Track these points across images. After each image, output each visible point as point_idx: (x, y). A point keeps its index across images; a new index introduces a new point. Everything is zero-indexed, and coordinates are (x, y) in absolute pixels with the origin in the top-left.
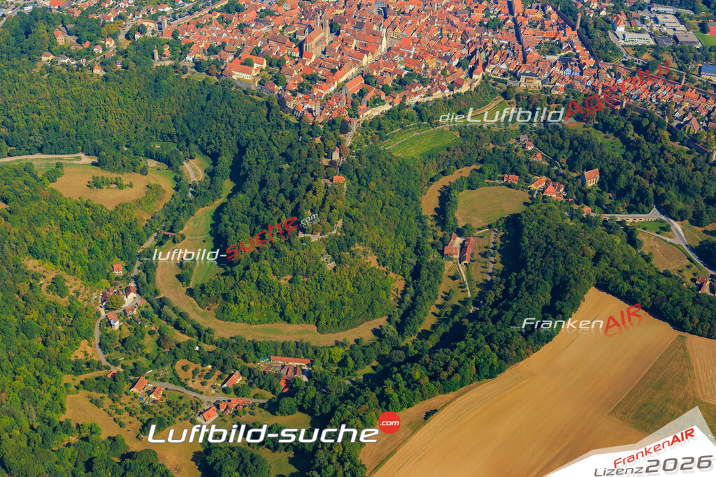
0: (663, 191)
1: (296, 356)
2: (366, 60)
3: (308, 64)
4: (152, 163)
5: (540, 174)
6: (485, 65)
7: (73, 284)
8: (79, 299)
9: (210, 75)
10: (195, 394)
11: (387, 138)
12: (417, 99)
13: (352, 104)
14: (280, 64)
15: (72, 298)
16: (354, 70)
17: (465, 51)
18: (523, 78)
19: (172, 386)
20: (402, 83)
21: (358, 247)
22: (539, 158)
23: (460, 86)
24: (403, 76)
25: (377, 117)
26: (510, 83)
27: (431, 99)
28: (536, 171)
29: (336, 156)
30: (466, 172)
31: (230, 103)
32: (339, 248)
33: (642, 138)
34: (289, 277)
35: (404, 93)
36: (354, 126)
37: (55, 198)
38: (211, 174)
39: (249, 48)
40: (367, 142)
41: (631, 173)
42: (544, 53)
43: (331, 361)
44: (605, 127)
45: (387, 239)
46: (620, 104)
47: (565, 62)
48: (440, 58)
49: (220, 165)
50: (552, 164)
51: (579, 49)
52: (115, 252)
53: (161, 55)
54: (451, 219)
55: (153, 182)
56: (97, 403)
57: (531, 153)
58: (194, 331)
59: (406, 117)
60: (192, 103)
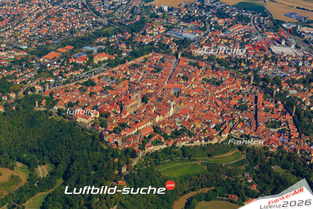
3: (123, 117)
5: (252, 197)
6: (231, 130)
9: (65, 118)
11: (160, 164)
12: (184, 143)
13: (143, 142)
14: (107, 115)
16: (149, 124)
17: (221, 121)
18: (252, 140)
20: (177, 134)
22: (254, 188)
23: (212, 139)
24: (178, 130)
25: (156, 151)
27: (193, 145)
28: (250, 194)
30: (206, 190)
31: (72, 135)
35: (175, 140)
38: (52, 174)
40: (146, 165)
42: (269, 127)
47: (281, 132)
49: (58, 169)
51: (291, 127)
53: (40, 104)
55: (15, 174)
57: (250, 184)
59: (175, 154)
60: (51, 133)
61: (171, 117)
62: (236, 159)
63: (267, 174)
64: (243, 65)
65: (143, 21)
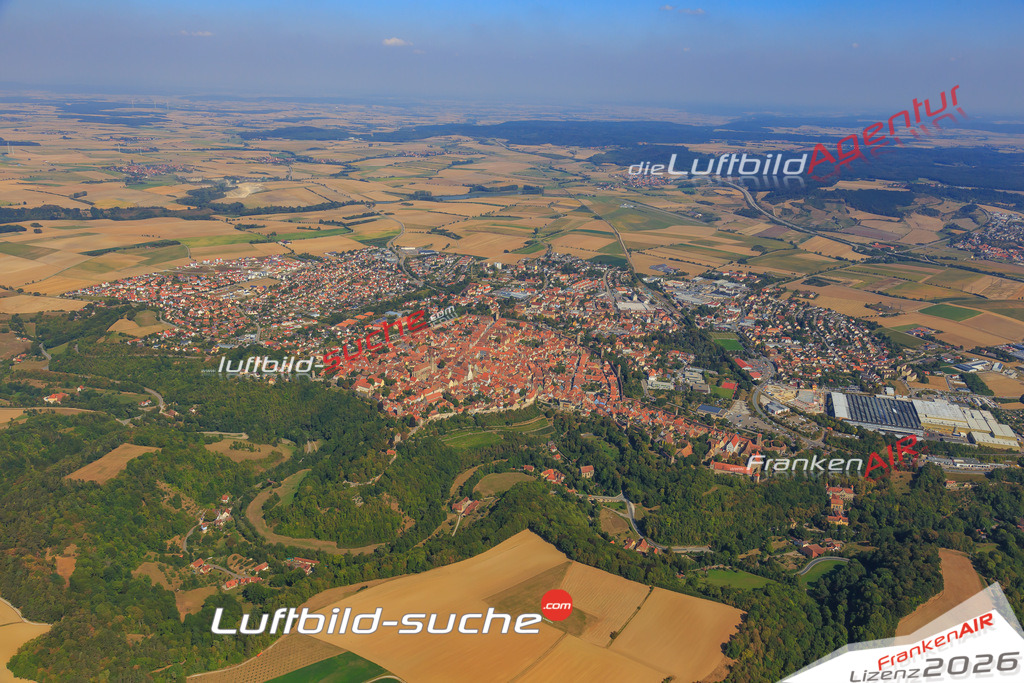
0: (628, 481)
1: (312, 559)
2: (452, 384)
7: (187, 502)
8: (188, 512)
9: (344, 388)
11: (445, 433)
13: (427, 409)
14: (393, 383)
15: (183, 510)
19: (219, 567)
20: (470, 400)
21: (386, 495)
23: (512, 406)
24: (473, 396)
25: (443, 419)
26: (552, 407)
27: (487, 411)
29: (397, 439)
32: (368, 493)
33: (630, 447)
35: (468, 407)
36: (422, 423)
38: (322, 450)
39: (377, 374)
40: (427, 434)
41: (613, 469)
42: (586, 390)
44: (610, 440)
46: (627, 425)
48: (508, 387)
51: (613, 388)
55: (278, 450)
56: (162, 569)
58: (253, 538)
59: (465, 422)
61: (467, 383)
64: (575, 324)
65: (465, 282)
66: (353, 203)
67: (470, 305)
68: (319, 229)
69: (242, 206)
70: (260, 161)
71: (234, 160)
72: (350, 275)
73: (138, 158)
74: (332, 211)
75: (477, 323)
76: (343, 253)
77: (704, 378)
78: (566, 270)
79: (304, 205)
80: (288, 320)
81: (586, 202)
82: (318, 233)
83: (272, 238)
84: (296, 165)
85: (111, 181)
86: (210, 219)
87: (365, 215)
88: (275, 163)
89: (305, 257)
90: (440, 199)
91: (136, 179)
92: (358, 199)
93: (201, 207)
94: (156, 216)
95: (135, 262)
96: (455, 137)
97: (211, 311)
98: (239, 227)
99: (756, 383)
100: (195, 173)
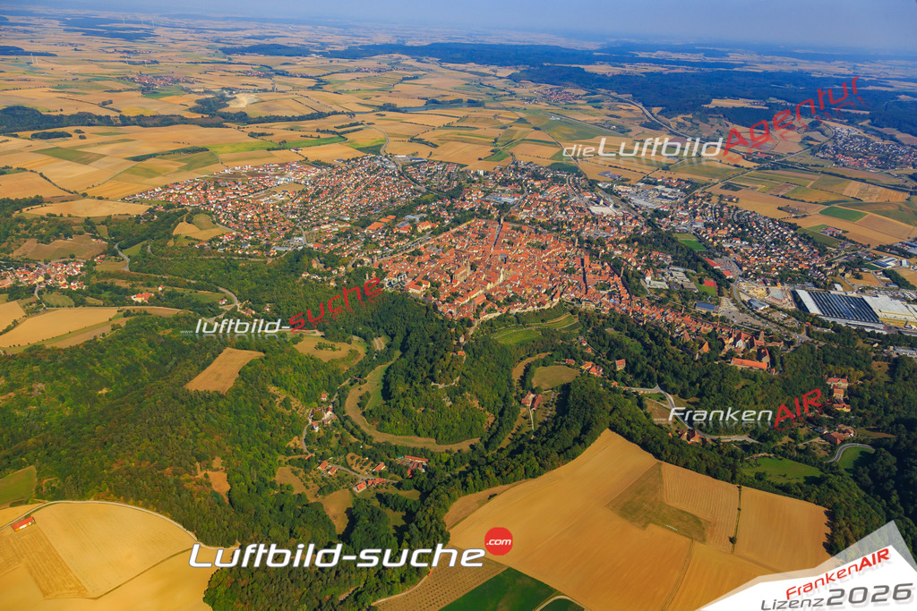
0: (663, 375)
1: (420, 456)
2: (489, 286)
3: (454, 286)
4: (356, 338)
5: (588, 360)
6: (562, 294)
7: (295, 403)
8: (298, 412)
9: (397, 289)
10: (354, 474)
11: (496, 332)
12: (517, 310)
13: (477, 311)
14: (438, 285)
15: (293, 411)
16: (481, 292)
17: (550, 285)
18: (584, 303)
19: (343, 468)
20: (509, 301)
21: (467, 394)
22: (589, 351)
23: (544, 305)
24: (510, 297)
25: (491, 319)
26: (576, 305)
27: (526, 311)
28: (586, 358)
29: (462, 340)
30: (543, 355)
31: (405, 306)
32: (455, 393)
33: (653, 343)
34: (422, 409)
35: (508, 307)
36: (476, 323)
37: (293, 353)
38: (389, 346)
39: (422, 276)
40: (483, 333)
41: (644, 363)
42: (599, 289)
43: (441, 461)
44: (632, 335)
45: (486, 391)
46: (643, 322)
47: (611, 295)
48: (535, 288)
49: (395, 341)
50: (597, 355)
51: (621, 288)
52: (324, 387)
53: (370, 276)
54: (528, 382)
55: (354, 348)
56: (295, 473)
57: (585, 347)
58: (361, 437)
59: (509, 321)
60: (384, 305)
61: (502, 284)
62: (570, 323)
63: (601, 337)
64: (565, 227)
65: (460, 187)
66: (335, 113)
67: (472, 210)
68: (319, 137)
69: (246, 115)
70: (246, 74)
71: (224, 73)
72: (363, 181)
73: (145, 70)
74: (322, 120)
75: (485, 226)
76: (349, 161)
77: (688, 277)
78: (536, 176)
79: (297, 115)
80: (325, 224)
81: (522, 115)
82: (319, 142)
83: (283, 145)
84: (277, 78)
85: (128, 90)
86: (223, 126)
87: (352, 125)
88: (259, 76)
89: (318, 164)
90: (404, 110)
91: (149, 89)
92: (340, 110)
93: (213, 116)
94: (177, 124)
95: (176, 167)
96: (396, 56)
97: (258, 215)
98: (252, 135)
99: (730, 281)
100: (197, 85)
